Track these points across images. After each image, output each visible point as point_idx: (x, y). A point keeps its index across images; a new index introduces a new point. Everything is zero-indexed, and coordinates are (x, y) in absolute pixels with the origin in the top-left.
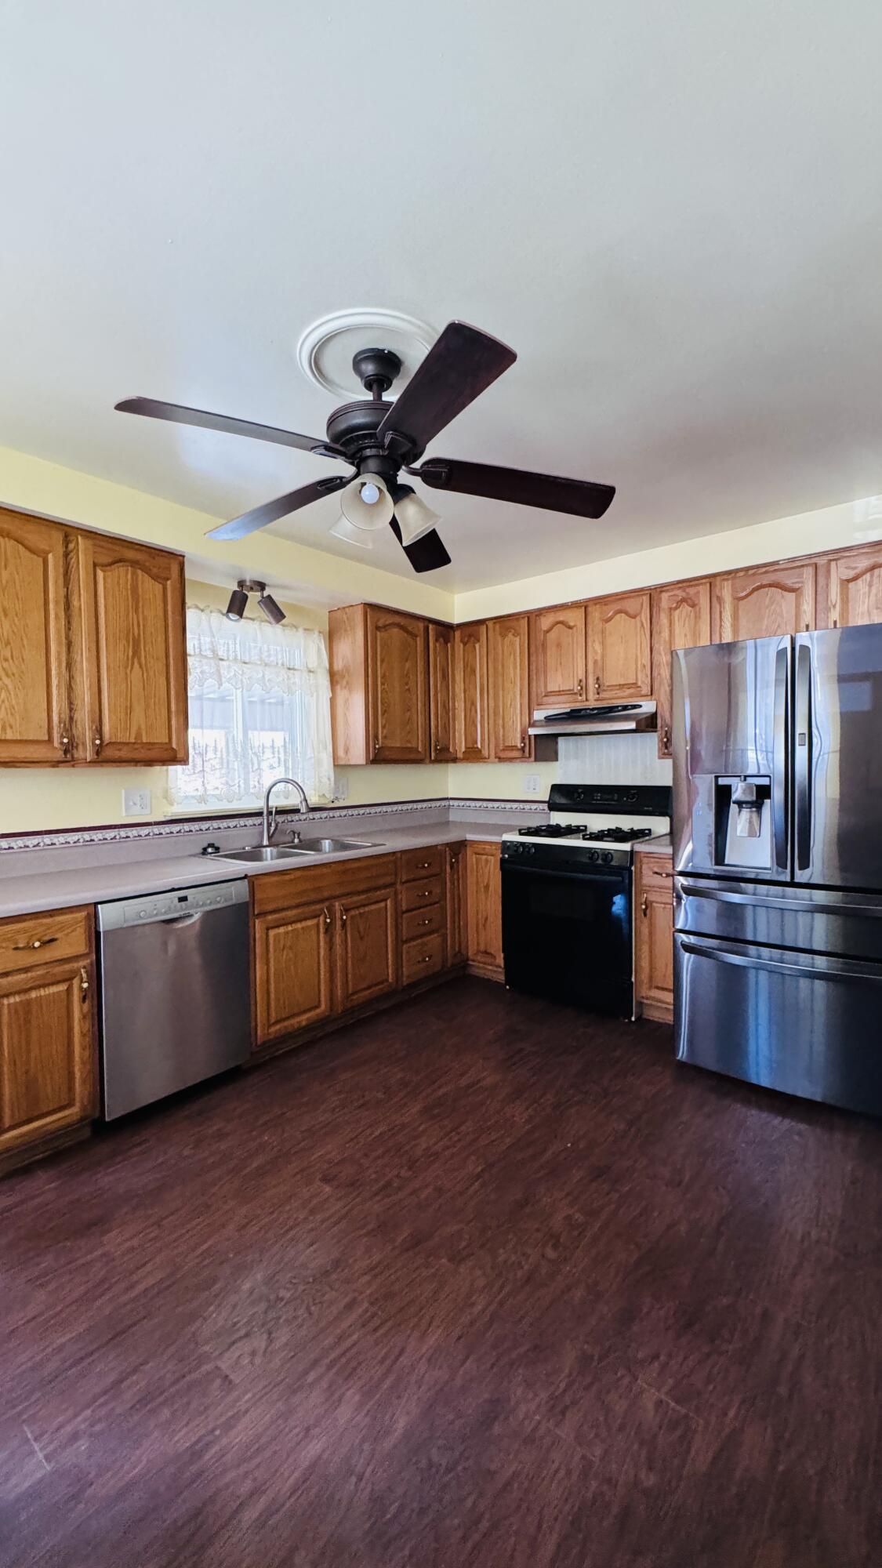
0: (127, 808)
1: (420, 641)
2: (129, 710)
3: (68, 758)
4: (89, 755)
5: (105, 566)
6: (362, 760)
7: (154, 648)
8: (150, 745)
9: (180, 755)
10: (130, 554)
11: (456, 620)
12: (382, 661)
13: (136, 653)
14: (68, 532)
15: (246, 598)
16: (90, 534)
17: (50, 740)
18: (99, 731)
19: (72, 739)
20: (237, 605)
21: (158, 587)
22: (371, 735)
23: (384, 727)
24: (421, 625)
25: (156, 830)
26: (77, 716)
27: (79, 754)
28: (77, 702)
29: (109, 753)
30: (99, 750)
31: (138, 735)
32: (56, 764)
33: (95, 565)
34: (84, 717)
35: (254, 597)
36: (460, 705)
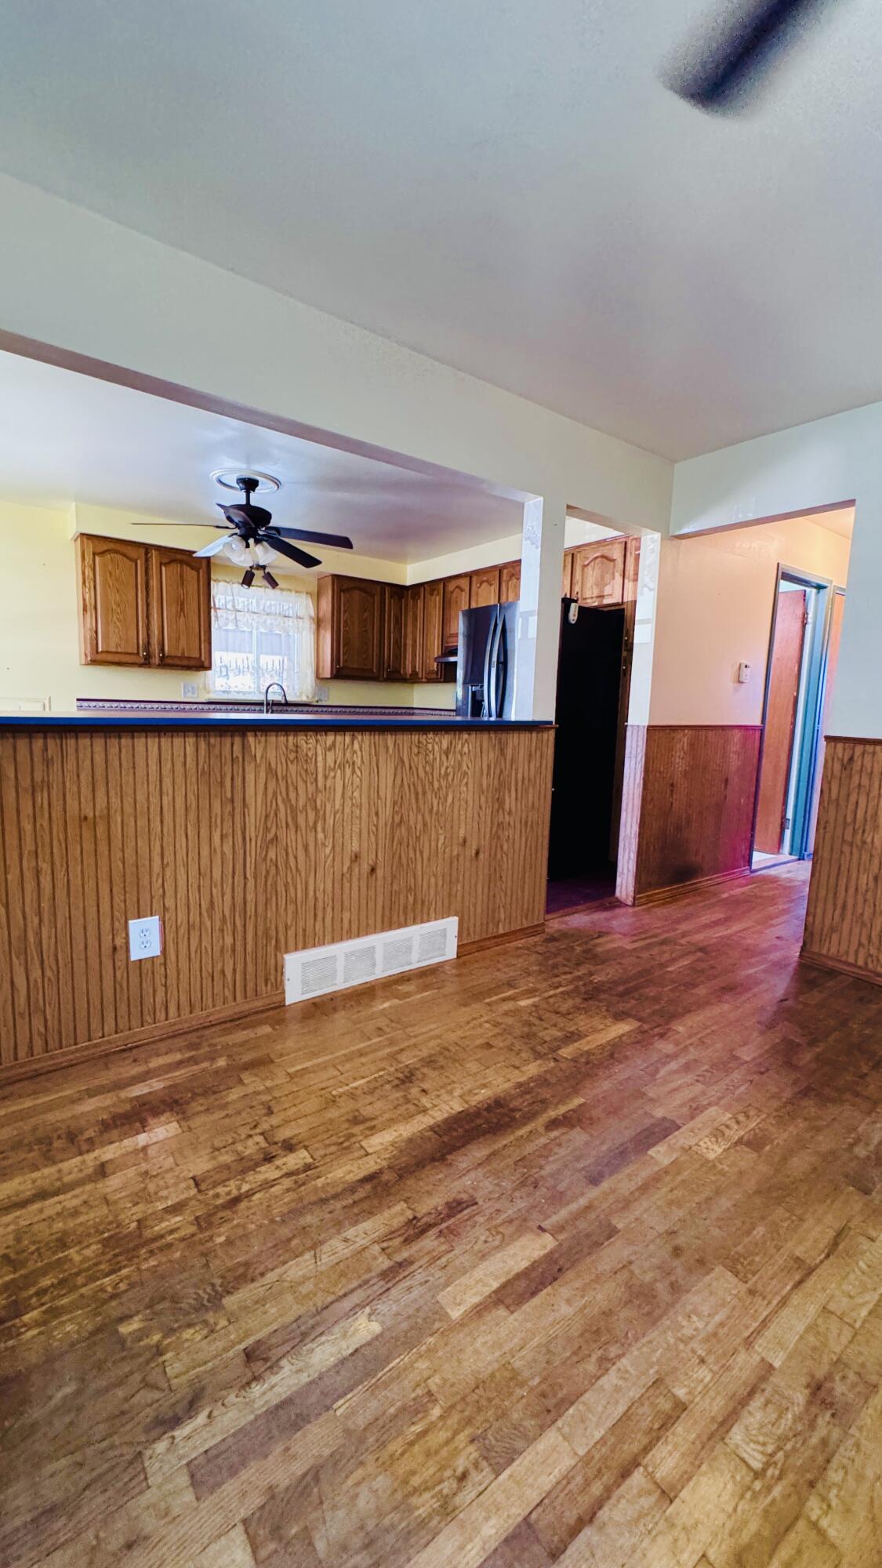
0: (185, 693)
1: (377, 599)
2: (178, 639)
3: (146, 663)
4: (157, 661)
5: (166, 564)
6: (328, 675)
7: (192, 606)
8: (189, 658)
9: (206, 664)
10: (179, 557)
11: (408, 583)
12: (345, 611)
13: (182, 609)
14: (147, 548)
15: (253, 575)
16: (158, 548)
17: (138, 653)
18: (162, 650)
19: (148, 654)
20: (248, 580)
21: (194, 573)
22: (335, 659)
23: (344, 654)
24: (379, 588)
25: (201, 706)
26: (152, 641)
27: (152, 661)
28: (152, 635)
29: (169, 661)
30: (162, 659)
31: (183, 653)
32: (141, 665)
33: (161, 564)
34: (155, 641)
35: (259, 574)
36: (409, 642)
